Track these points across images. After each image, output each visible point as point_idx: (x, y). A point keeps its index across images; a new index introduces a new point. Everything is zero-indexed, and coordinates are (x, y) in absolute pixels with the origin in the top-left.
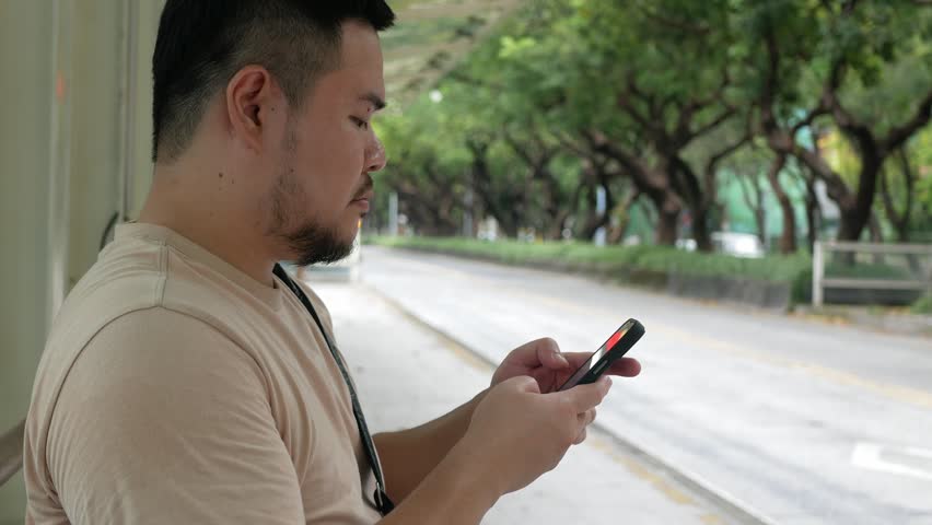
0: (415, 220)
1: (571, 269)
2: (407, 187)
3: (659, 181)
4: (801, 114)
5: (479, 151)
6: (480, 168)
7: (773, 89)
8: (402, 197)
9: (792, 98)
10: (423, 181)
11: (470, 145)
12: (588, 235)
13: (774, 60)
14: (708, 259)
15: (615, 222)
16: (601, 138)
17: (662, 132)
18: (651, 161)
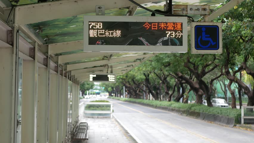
0: (130, 93)
1: (173, 110)
2: (128, 85)
3: (197, 86)
4: (237, 69)
5: (147, 76)
6: (147, 80)
7: (228, 62)
8: (126, 87)
9: (234, 64)
10: (132, 83)
11: (144, 74)
12: (178, 100)
13: (228, 54)
14: (211, 109)
15: (185, 97)
16: (180, 74)
17: (197, 73)
18: (194, 80)
